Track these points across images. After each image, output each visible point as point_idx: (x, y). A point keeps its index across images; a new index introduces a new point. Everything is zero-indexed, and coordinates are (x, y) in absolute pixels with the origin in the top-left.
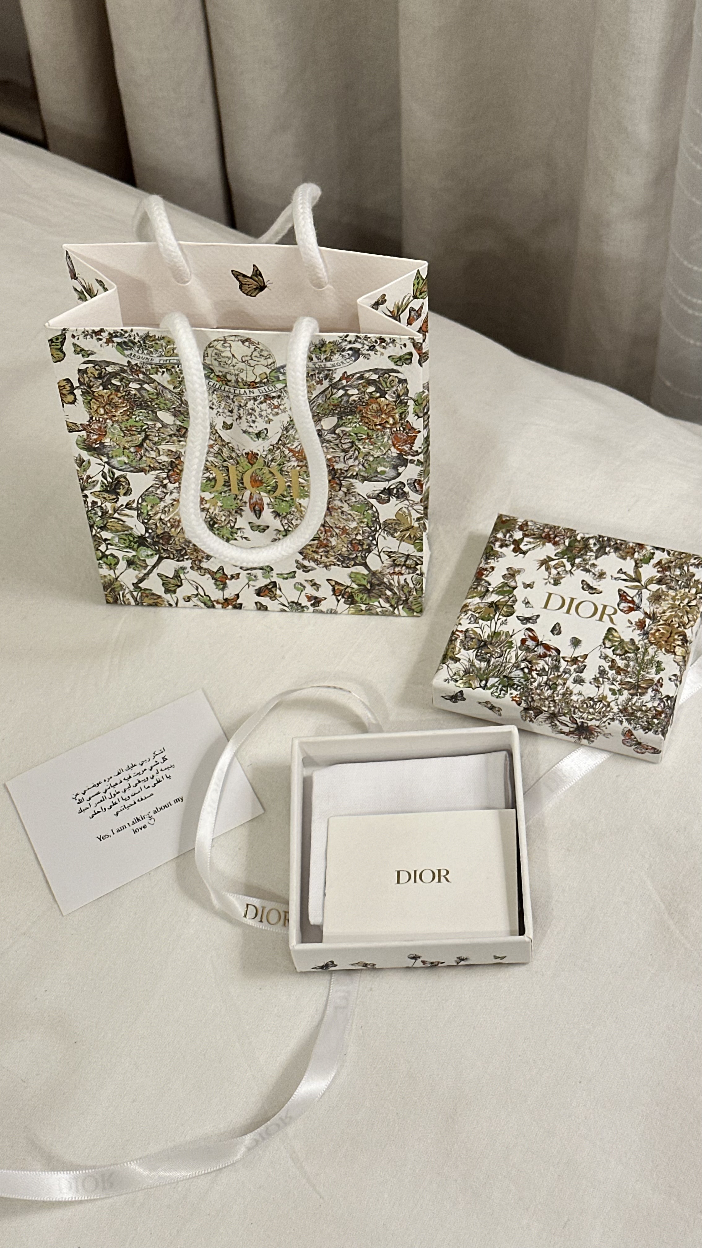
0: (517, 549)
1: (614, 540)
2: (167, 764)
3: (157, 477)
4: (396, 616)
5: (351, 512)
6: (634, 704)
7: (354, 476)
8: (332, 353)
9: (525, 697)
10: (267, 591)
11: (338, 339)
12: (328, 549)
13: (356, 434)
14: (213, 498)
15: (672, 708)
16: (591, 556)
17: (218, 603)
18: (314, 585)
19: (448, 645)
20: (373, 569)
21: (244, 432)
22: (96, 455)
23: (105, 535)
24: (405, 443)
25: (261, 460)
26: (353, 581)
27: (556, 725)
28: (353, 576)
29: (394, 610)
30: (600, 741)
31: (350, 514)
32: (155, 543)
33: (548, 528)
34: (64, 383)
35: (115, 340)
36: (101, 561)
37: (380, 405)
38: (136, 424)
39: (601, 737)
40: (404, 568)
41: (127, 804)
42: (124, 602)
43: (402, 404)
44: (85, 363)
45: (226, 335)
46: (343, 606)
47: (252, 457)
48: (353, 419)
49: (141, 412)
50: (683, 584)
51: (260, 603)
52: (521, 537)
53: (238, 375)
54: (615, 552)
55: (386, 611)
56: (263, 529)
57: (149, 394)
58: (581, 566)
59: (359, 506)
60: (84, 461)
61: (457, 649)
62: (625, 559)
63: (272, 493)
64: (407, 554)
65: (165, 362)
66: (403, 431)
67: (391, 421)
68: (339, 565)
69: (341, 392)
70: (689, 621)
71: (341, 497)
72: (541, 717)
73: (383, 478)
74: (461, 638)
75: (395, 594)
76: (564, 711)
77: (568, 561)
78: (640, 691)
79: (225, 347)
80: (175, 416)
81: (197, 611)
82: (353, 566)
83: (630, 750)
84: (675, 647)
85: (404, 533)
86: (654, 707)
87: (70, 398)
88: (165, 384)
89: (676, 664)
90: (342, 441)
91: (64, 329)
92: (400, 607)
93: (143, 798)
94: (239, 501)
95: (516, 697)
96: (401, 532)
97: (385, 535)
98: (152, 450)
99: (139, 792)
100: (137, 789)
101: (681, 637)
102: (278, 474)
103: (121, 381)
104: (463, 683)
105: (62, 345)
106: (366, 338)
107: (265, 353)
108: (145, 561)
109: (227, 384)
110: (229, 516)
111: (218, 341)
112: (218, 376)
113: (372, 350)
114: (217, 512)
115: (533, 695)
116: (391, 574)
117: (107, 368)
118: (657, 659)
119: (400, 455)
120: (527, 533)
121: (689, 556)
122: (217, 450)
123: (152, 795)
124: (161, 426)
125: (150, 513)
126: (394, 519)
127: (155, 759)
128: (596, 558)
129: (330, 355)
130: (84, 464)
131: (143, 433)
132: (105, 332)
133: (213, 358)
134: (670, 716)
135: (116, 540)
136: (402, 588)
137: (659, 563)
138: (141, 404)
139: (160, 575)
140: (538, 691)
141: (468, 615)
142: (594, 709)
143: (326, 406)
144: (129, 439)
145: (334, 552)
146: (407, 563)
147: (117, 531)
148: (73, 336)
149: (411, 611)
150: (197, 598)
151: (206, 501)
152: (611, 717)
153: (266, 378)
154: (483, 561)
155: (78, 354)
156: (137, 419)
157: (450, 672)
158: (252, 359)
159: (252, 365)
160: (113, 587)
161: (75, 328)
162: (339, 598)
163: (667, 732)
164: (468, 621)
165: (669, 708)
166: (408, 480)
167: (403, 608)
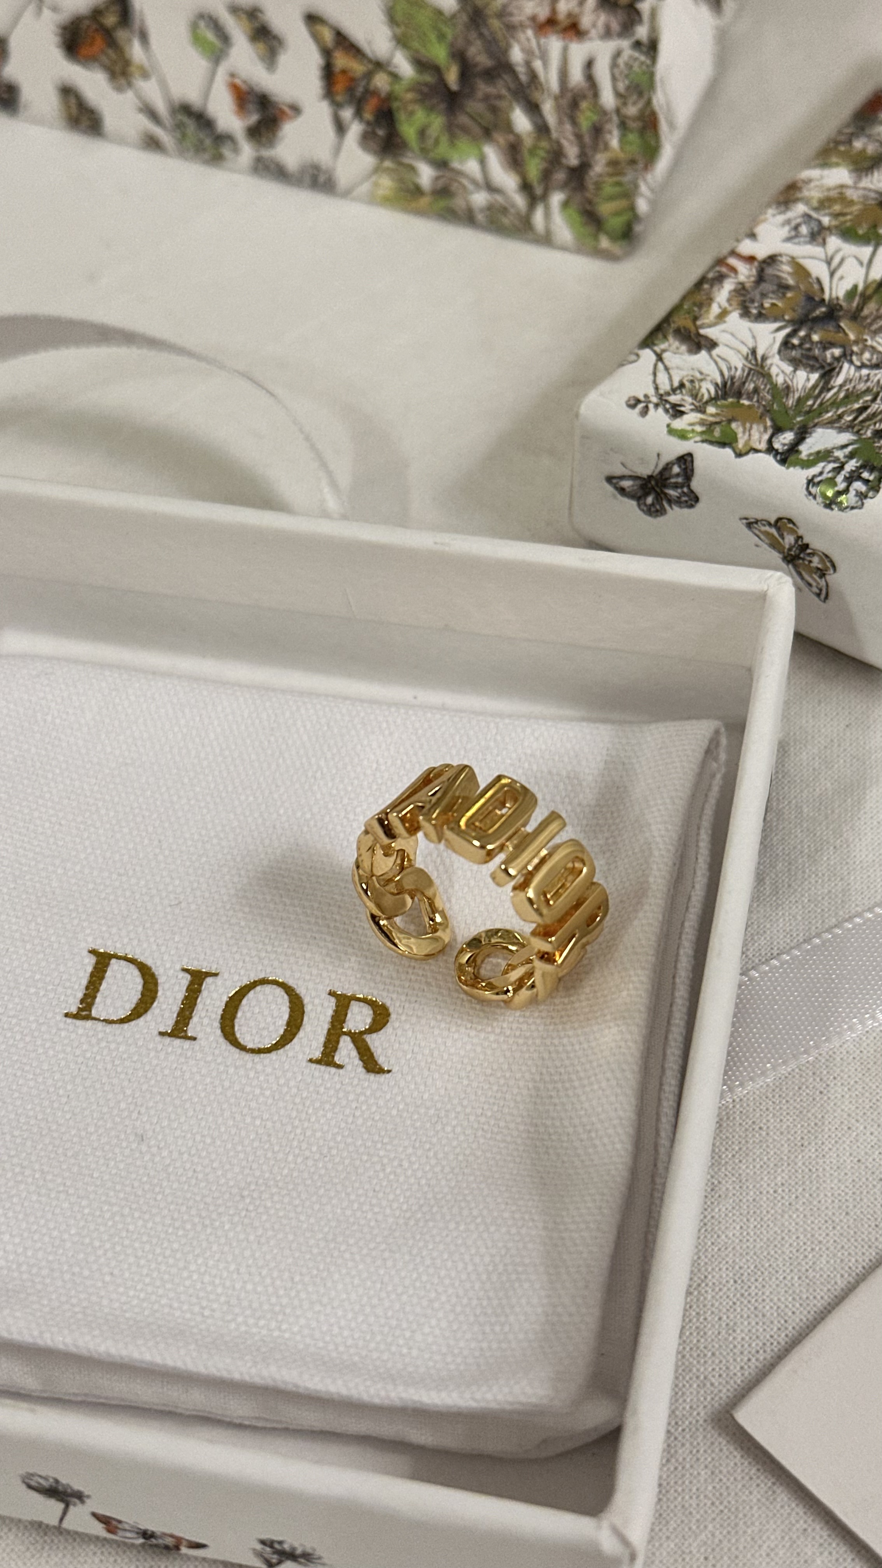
4: (538, 237)
19: (684, 298)
26: (401, 43)
28: (399, 10)
29: (533, 207)
46: (354, 156)
55: (504, 210)
61: (715, 309)
74: (742, 278)
104: (702, 423)
116: (538, 29)
136: (571, 104)
141: (790, 214)
149: (592, 228)
157: (662, 378)
164: (785, 231)
167: (565, 205)
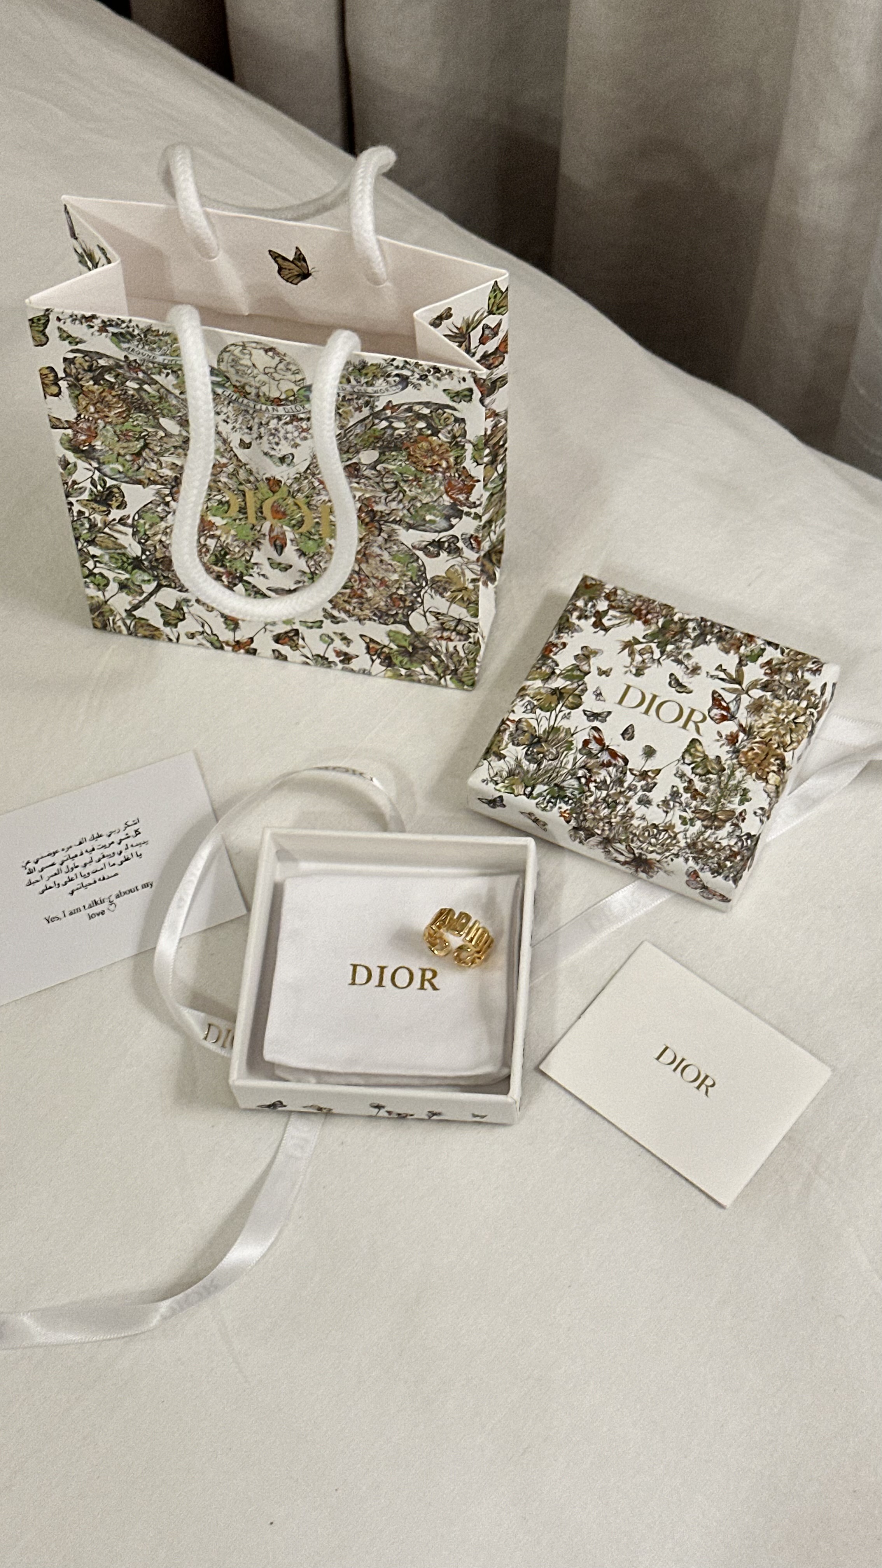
0: (598, 623)
1: (718, 627)
2: (139, 839)
3: (158, 493)
4: (443, 687)
5: (393, 563)
6: (706, 839)
7: (397, 522)
8: (375, 377)
9: (576, 814)
10: (287, 639)
11: (383, 362)
12: (363, 600)
13: (401, 474)
14: (225, 524)
15: (752, 850)
16: (687, 643)
17: (228, 644)
18: (345, 639)
19: (495, 737)
20: (417, 629)
21: (266, 454)
22: (84, 459)
23: (93, 550)
24: (461, 491)
25: (284, 489)
26: (391, 641)
27: (609, 851)
28: (391, 634)
29: (440, 678)
30: (659, 877)
31: (390, 564)
32: (153, 568)
33: (640, 601)
34: (47, 371)
35: (111, 329)
36: (88, 580)
37: (431, 444)
38: (134, 429)
39: (661, 873)
40: (454, 633)
41: (86, 881)
42: (115, 630)
43: (458, 447)
44: (72, 351)
45: (246, 340)
46: (378, 667)
47: (274, 484)
48: (397, 456)
49: (140, 416)
50: (793, 693)
51: (278, 651)
52: (606, 608)
53: (259, 388)
54: (717, 642)
55: (431, 680)
56: (284, 568)
57: (150, 397)
58: (672, 656)
59: (401, 556)
60: (69, 464)
61: (504, 743)
62: (727, 652)
63: (296, 528)
64: (458, 617)
65: (170, 363)
66: (459, 478)
67: (444, 464)
68: (375, 621)
69: (384, 424)
70: (792, 742)
71: (380, 543)
72: (593, 840)
73: (431, 528)
74: (511, 729)
75: (442, 661)
76: (620, 837)
77: (658, 647)
78: (716, 823)
79: (244, 354)
80: (181, 425)
81: (202, 650)
82: (393, 623)
83: (696, 894)
84: (768, 773)
85: (456, 594)
86: (729, 845)
87: (55, 390)
88: (170, 388)
89: (765, 795)
90: (385, 480)
91: (47, 310)
92: (448, 677)
93: (106, 877)
94: (256, 532)
95: (565, 812)
96: (452, 592)
97: (433, 593)
98: (153, 461)
99: (102, 869)
100: (100, 865)
101: (778, 762)
102: (304, 508)
103: (116, 377)
104: (504, 787)
105: (45, 327)
106: (417, 365)
107: (293, 368)
108: (140, 586)
109: (245, 397)
110: (244, 548)
111: (236, 345)
112: (235, 386)
113: (423, 380)
114: (229, 540)
115: (586, 813)
116: (438, 639)
117: (99, 361)
118: (744, 786)
119: (453, 506)
120: (613, 604)
121: (806, 658)
122: (232, 470)
123: (116, 875)
124: (163, 435)
125: (148, 533)
126: (444, 577)
127: (126, 832)
128: (693, 647)
129: (373, 379)
130: (69, 466)
131: (142, 441)
132: (97, 318)
133: (229, 365)
134: (748, 859)
135: (106, 558)
136: (451, 656)
137: (769, 663)
138: (140, 407)
139: (158, 605)
140: (593, 809)
141: (524, 701)
142: (657, 839)
143: (366, 437)
144: (125, 445)
145: (370, 605)
146: (458, 628)
147: (107, 548)
148: (59, 319)
149: (461, 684)
150: (201, 636)
151: (217, 527)
152: (676, 852)
153: (294, 395)
154: (554, 634)
155: (64, 340)
156: (135, 423)
157: (491, 771)
158: (276, 372)
159: (277, 378)
160: (101, 610)
161: (61, 310)
162: (374, 657)
163: (741, 878)
164: (523, 709)
165: (748, 849)
166: (462, 535)
167: (451, 679)
